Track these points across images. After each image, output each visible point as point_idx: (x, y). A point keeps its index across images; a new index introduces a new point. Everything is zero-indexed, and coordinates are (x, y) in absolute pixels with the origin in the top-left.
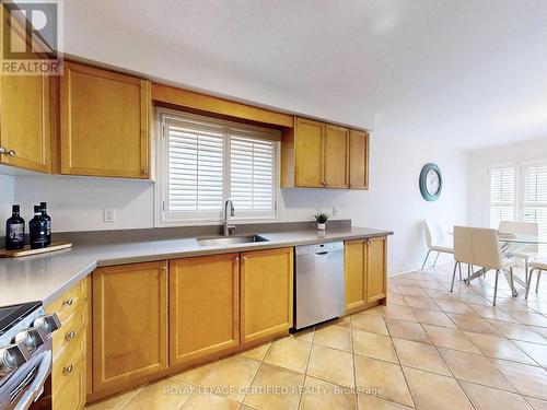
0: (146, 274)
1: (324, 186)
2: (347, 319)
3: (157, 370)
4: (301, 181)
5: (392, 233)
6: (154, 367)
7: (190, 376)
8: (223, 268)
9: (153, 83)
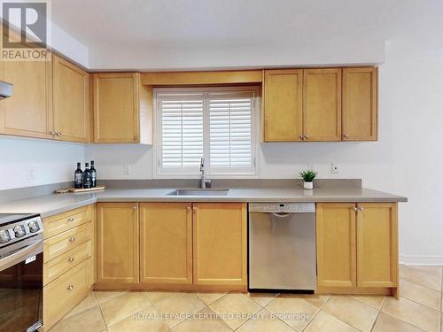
0: (125, 211)
1: (303, 139)
2: (325, 298)
3: (131, 282)
4: (271, 136)
5: (405, 200)
6: (130, 279)
7: (154, 295)
8: (179, 215)
9: (141, 73)
